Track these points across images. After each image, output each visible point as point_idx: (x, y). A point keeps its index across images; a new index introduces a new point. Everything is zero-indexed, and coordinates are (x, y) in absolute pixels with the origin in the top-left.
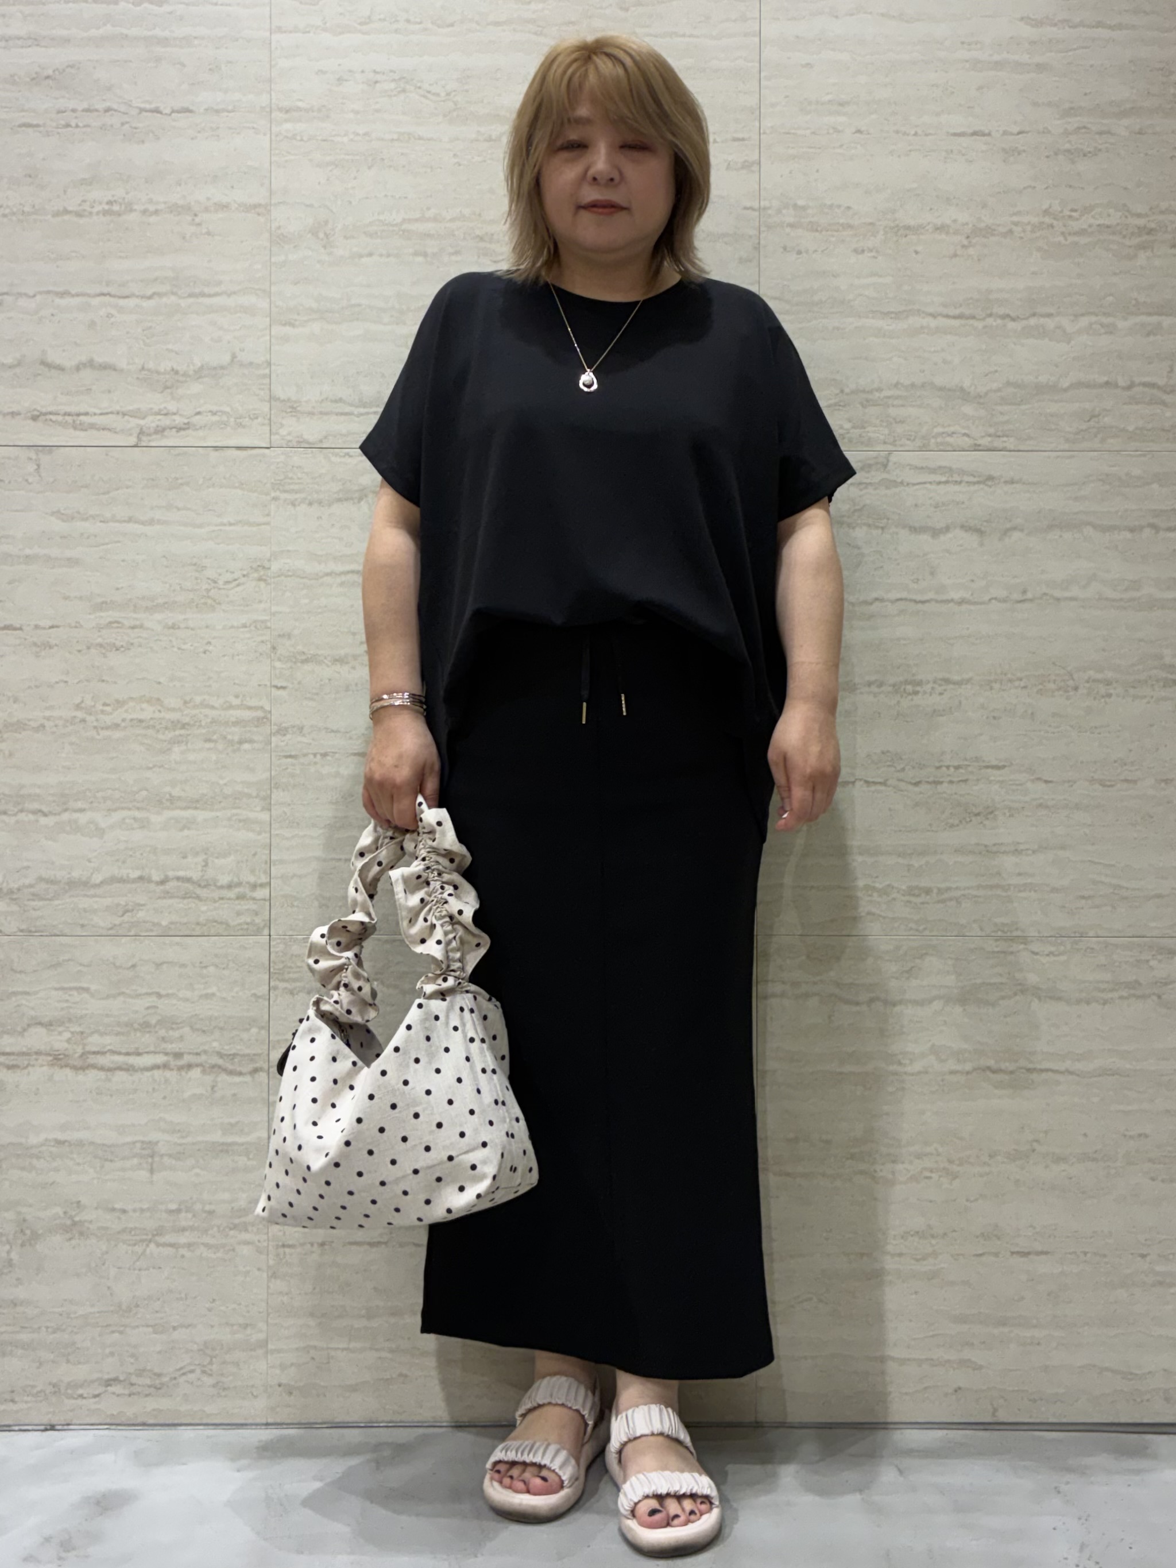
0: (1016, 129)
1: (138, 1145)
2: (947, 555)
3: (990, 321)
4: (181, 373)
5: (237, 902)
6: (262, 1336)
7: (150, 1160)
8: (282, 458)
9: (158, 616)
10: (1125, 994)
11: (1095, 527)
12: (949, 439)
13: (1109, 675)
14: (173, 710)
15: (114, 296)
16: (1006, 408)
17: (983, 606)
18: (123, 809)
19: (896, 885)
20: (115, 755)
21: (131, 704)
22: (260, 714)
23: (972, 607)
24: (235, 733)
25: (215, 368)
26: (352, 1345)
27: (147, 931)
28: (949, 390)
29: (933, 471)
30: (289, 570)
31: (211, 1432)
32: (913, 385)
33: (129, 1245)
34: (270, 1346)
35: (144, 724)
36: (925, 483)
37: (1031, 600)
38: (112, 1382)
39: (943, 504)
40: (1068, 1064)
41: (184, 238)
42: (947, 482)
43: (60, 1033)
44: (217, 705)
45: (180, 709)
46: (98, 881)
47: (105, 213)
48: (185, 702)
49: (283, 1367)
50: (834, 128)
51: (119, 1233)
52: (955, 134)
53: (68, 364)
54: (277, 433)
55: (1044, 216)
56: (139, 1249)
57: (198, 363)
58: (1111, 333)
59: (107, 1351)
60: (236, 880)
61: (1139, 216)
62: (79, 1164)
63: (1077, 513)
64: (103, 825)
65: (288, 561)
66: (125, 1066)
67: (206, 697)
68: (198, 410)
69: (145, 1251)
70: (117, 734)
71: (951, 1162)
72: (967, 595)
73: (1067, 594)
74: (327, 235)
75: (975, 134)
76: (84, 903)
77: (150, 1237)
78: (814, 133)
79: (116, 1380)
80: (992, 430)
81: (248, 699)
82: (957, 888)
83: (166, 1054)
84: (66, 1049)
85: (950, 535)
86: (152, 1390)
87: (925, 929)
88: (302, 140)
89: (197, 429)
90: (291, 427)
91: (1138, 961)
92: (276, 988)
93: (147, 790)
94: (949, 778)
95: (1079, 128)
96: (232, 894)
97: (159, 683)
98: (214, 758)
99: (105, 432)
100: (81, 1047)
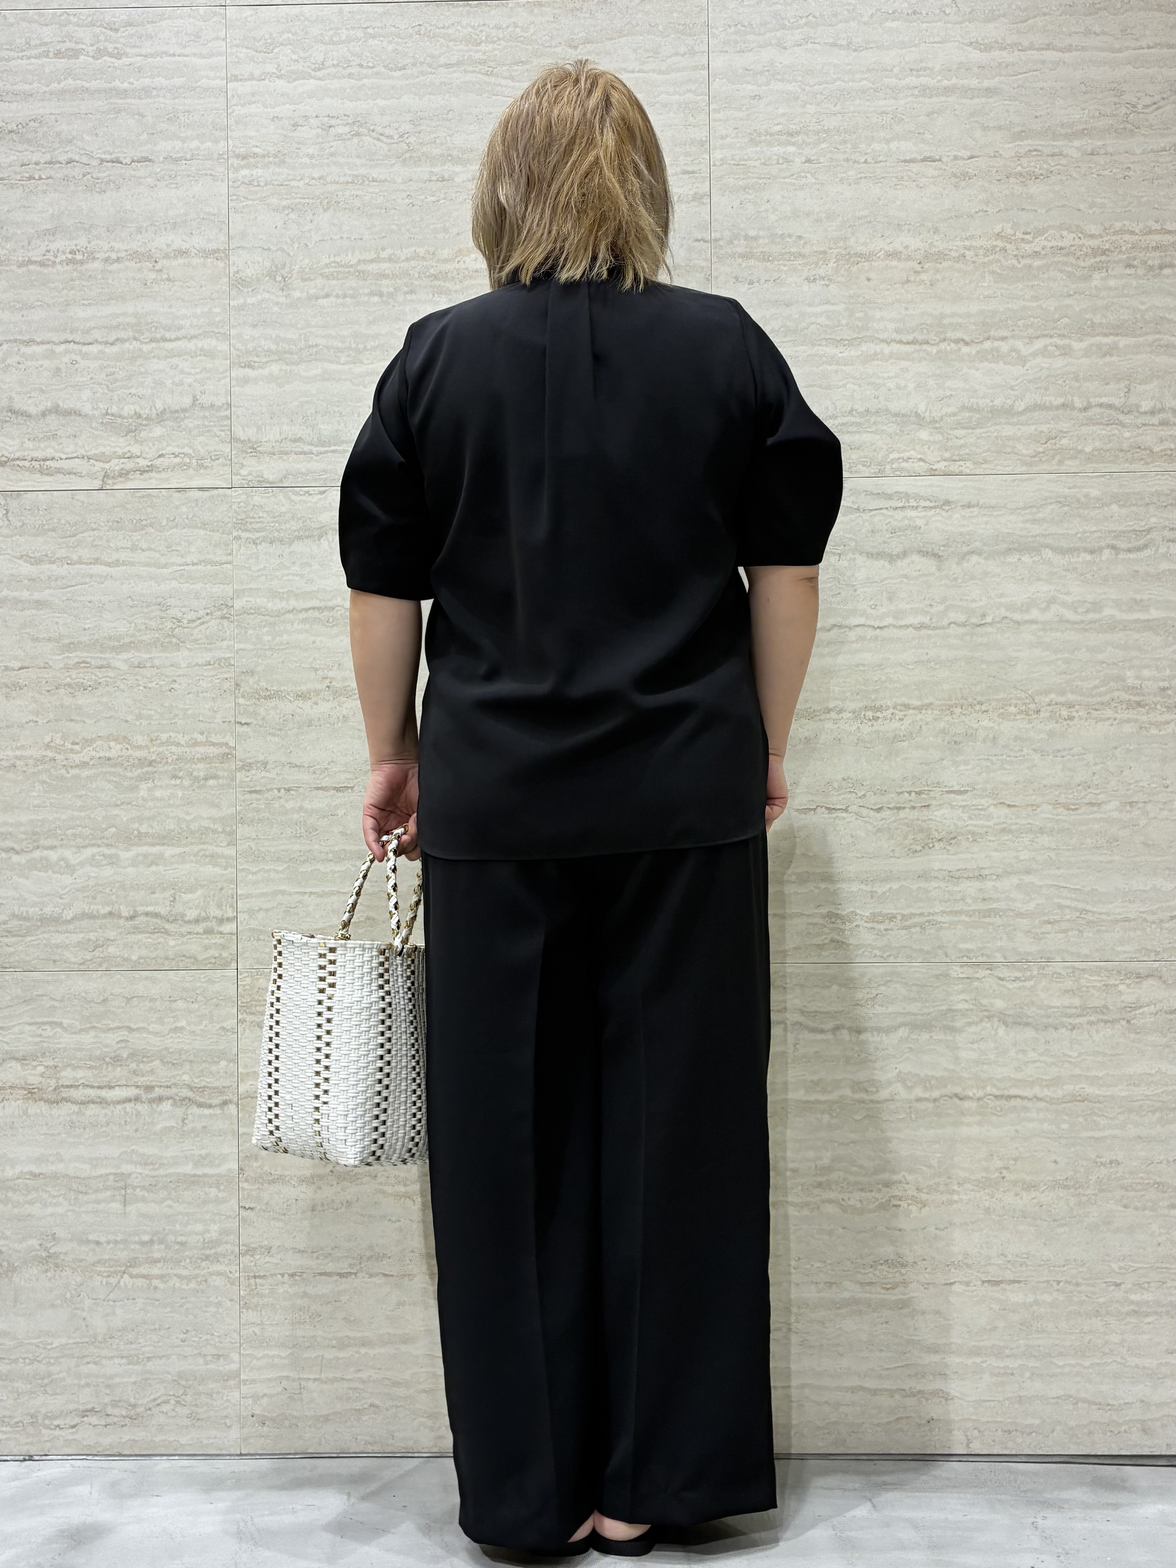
0: (966, 153)
1: (111, 1177)
2: (905, 580)
3: (943, 346)
4: (145, 416)
5: (204, 936)
6: (234, 1367)
7: (123, 1192)
8: (244, 497)
9: (124, 656)
10: (1092, 1018)
11: (1054, 549)
12: (904, 465)
13: (1071, 697)
14: (139, 747)
15: (78, 343)
16: (960, 432)
17: (942, 631)
18: (93, 845)
19: (858, 911)
20: (84, 793)
21: (99, 743)
22: (224, 750)
23: (930, 632)
24: (200, 770)
25: (177, 411)
26: (323, 1376)
27: (116, 966)
28: (904, 415)
29: (890, 497)
30: (251, 608)
31: (185, 1463)
32: (867, 411)
33: (104, 1277)
34: (242, 1377)
35: (111, 762)
36: (881, 509)
37: (990, 624)
38: (87, 1413)
39: (900, 529)
40: (1036, 1091)
41: (146, 284)
42: (903, 508)
43: (35, 1067)
44: (183, 743)
45: (148, 749)
46: (68, 918)
47: (69, 262)
48: (152, 740)
49: (256, 1398)
50: (783, 158)
51: (93, 1265)
52: (905, 161)
53: (33, 410)
54: (237, 474)
55: (996, 240)
56: (113, 1280)
57: (159, 405)
58: (1065, 354)
59: (83, 1382)
60: (203, 914)
61: (1092, 236)
62: (54, 1197)
63: (1036, 536)
64: (73, 862)
65: (250, 599)
66: (98, 1100)
67: (172, 734)
68: (160, 453)
69: (119, 1282)
70: (86, 773)
71: (919, 1190)
72: (926, 620)
73: (1027, 617)
74: (284, 278)
75: (924, 160)
76: (58, 939)
77: (123, 1269)
78: (764, 164)
79: (92, 1410)
80: (947, 455)
81: (213, 735)
82: (922, 914)
83: (137, 1087)
84: (41, 1083)
85: (907, 561)
86: (127, 1420)
87: (890, 956)
88: (258, 186)
89: (160, 472)
90: (251, 467)
91: (1106, 986)
92: (243, 1021)
93: (116, 827)
94: (913, 804)
95: (1030, 151)
96: (200, 928)
97: (127, 721)
98: (180, 793)
99: (72, 476)
100: (54, 1081)
